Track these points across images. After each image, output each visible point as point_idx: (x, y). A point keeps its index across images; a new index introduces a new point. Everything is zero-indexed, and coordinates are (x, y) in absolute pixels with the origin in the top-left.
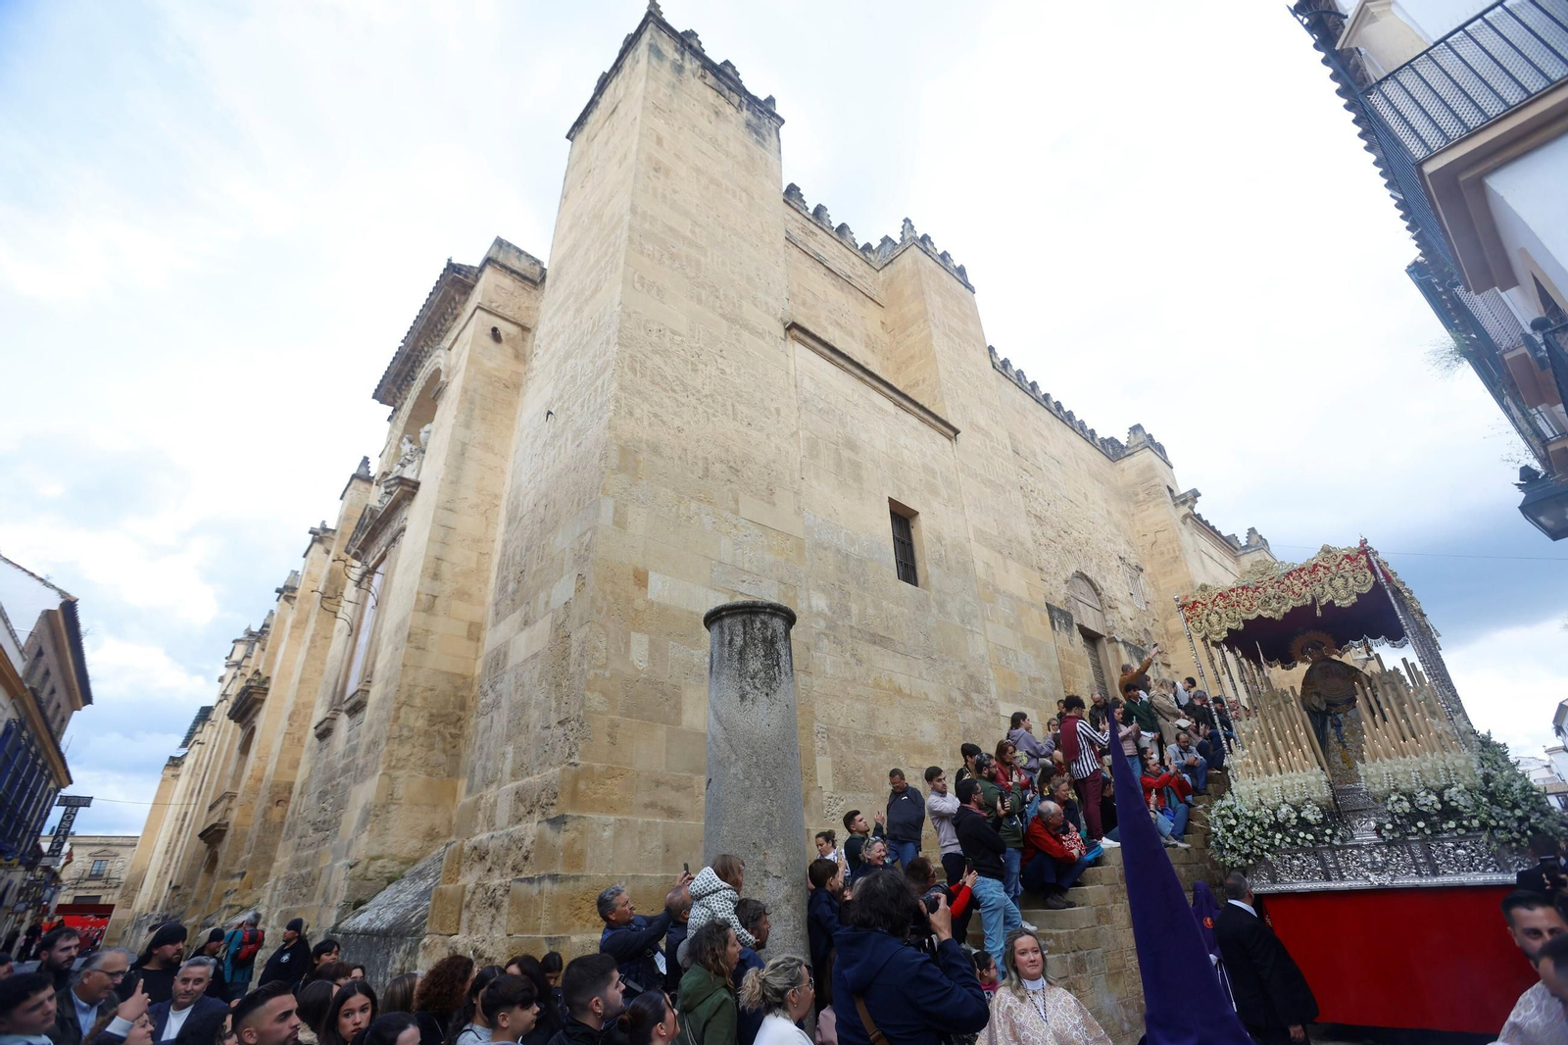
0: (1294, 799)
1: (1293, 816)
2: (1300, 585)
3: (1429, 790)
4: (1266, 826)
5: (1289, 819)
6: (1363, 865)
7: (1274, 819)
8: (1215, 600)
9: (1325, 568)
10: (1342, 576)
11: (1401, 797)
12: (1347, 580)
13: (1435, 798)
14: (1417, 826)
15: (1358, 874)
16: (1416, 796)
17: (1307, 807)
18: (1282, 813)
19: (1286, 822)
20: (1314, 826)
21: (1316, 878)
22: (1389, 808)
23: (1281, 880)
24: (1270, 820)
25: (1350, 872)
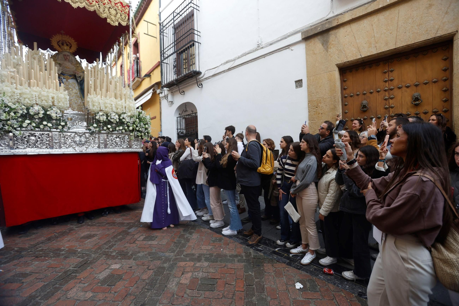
0: (45, 103)
1: (42, 112)
3: (117, 113)
4: (19, 115)
5: (39, 113)
6: (75, 142)
7: (26, 112)
10: (116, 10)
11: (104, 114)
12: (117, 13)
13: (117, 117)
14: (107, 127)
15: (70, 146)
16: (110, 115)
17: (52, 109)
18: (34, 110)
19: (35, 115)
20: (53, 120)
21: (44, 147)
22: (97, 117)
23: (17, 148)
24: (23, 112)
25: (66, 145)
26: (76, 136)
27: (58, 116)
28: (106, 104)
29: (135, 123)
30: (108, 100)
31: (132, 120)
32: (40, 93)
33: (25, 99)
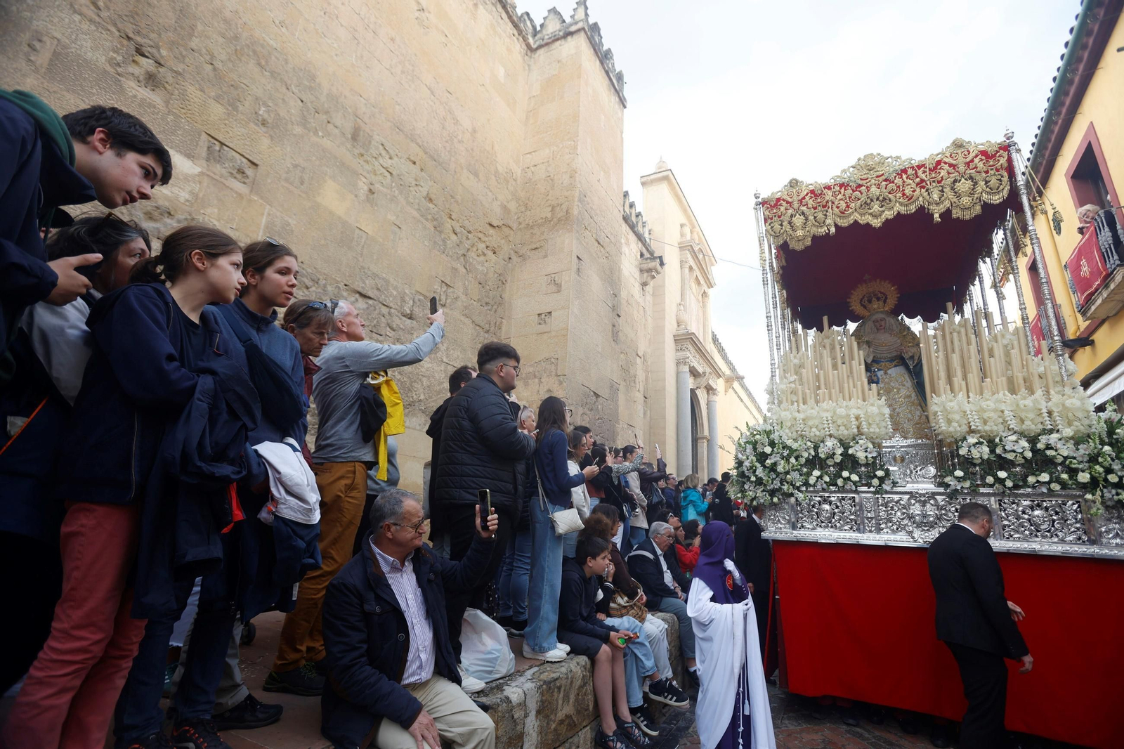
0: (844, 432)
1: (840, 451)
2: (914, 185)
3: (1022, 434)
4: (803, 461)
5: (834, 454)
6: (911, 517)
7: (813, 453)
8: (804, 198)
9: (950, 165)
10: (971, 178)
11: (981, 440)
12: (976, 184)
13: (1026, 445)
14: (995, 476)
15: (900, 528)
16: (1001, 440)
17: (858, 443)
18: (826, 448)
19: (827, 458)
20: (861, 465)
21: (846, 528)
22: (963, 452)
23: (803, 526)
24: (809, 454)
25: (891, 524)
26: (913, 502)
27: (870, 456)
28: (985, 412)
29: (1100, 460)
30: (987, 400)
31: (1082, 451)
32: (835, 413)
33: (811, 428)
